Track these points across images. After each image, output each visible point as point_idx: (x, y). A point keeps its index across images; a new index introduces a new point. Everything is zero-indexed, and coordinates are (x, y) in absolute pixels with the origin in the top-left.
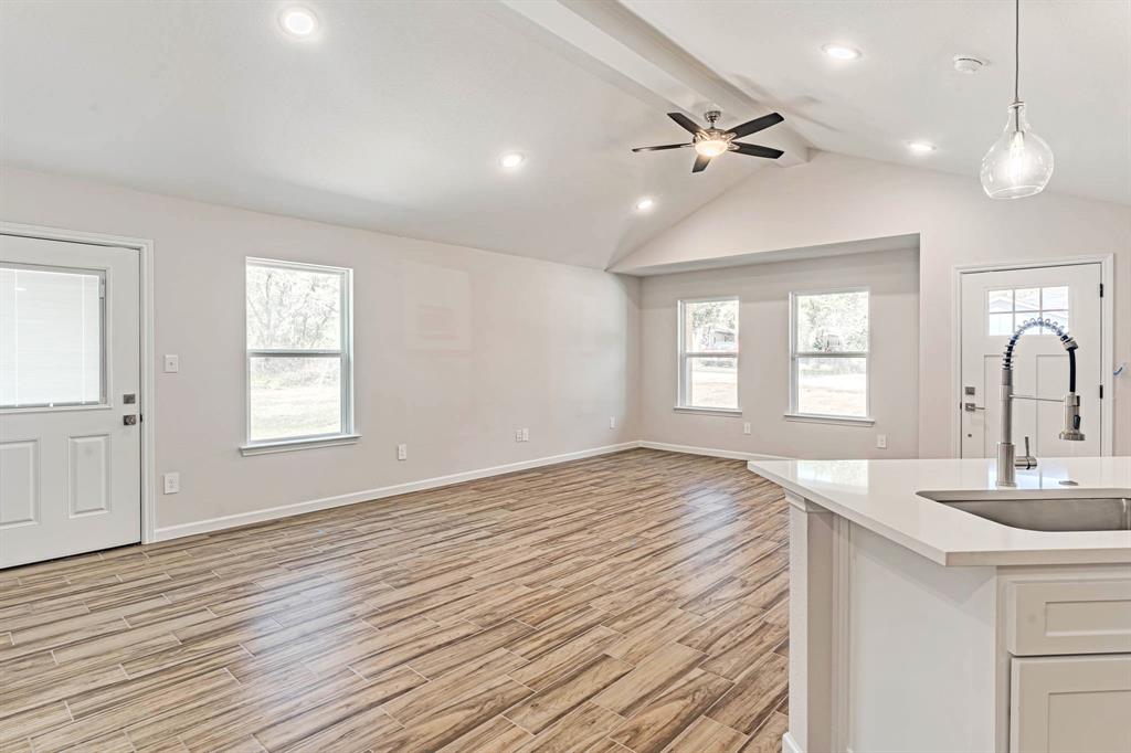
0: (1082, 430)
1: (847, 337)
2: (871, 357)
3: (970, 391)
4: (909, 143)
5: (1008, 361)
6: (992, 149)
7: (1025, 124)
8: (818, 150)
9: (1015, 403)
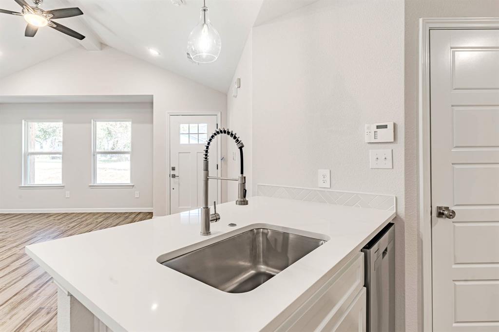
0: (247, 198)
1: (124, 144)
2: (132, 153)
3: (173, 169)
4: (149, 48)
5: (206, 155)
6: (191, 33)
7: (208, 21)
8: (107, 45)
9: (210, 181)
